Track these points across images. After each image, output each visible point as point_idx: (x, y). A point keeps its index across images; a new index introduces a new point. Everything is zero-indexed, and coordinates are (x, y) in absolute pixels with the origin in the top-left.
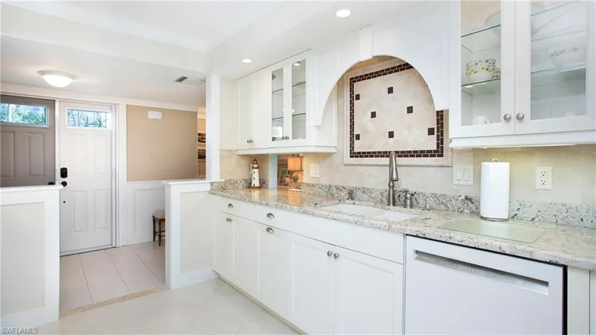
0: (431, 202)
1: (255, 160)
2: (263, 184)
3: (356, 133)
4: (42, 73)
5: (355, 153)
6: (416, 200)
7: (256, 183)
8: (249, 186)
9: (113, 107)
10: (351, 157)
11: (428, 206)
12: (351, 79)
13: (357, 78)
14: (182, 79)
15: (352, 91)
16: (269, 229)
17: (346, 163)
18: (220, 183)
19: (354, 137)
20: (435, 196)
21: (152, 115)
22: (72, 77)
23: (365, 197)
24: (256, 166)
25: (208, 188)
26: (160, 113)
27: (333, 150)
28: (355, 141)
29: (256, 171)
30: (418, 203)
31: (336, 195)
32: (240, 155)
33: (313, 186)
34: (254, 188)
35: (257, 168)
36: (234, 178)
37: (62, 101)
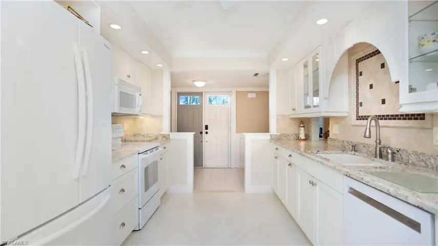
0: (413, 158)
1: (302, 122)
2: (307, 138)
3: (360, 101)
4: (194, 81)
5: (359, 117)
6: (401, 155)
7: (302, 136)
8: (299, 139)
9: (229, 93)
10: (357, 119)
11: (410, 162)
12: (357, 60)
13: (360, 59)
14: (256, 75)
15: (357, 69)
16: (290, 165)
17: (353, 124)
18: (276, 135)
19: (359, 104)
20: (416, 153)
21: (250, 95)
22: (205, 81)
23: (365, 150)
24: (302, 125)
25: (269, 138)
26: (255, 94)
27: (346, 115)
28: (360, 107)
29: (302, 129)
30: (402, 158)
31: (347, 147)
32: (291, 118)
33: (334, 140)
34: (301, 140)
35: (303, 127)
36: (288, 133)
37: (205, 92)
